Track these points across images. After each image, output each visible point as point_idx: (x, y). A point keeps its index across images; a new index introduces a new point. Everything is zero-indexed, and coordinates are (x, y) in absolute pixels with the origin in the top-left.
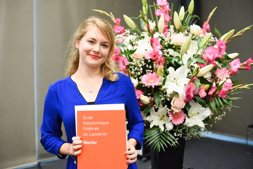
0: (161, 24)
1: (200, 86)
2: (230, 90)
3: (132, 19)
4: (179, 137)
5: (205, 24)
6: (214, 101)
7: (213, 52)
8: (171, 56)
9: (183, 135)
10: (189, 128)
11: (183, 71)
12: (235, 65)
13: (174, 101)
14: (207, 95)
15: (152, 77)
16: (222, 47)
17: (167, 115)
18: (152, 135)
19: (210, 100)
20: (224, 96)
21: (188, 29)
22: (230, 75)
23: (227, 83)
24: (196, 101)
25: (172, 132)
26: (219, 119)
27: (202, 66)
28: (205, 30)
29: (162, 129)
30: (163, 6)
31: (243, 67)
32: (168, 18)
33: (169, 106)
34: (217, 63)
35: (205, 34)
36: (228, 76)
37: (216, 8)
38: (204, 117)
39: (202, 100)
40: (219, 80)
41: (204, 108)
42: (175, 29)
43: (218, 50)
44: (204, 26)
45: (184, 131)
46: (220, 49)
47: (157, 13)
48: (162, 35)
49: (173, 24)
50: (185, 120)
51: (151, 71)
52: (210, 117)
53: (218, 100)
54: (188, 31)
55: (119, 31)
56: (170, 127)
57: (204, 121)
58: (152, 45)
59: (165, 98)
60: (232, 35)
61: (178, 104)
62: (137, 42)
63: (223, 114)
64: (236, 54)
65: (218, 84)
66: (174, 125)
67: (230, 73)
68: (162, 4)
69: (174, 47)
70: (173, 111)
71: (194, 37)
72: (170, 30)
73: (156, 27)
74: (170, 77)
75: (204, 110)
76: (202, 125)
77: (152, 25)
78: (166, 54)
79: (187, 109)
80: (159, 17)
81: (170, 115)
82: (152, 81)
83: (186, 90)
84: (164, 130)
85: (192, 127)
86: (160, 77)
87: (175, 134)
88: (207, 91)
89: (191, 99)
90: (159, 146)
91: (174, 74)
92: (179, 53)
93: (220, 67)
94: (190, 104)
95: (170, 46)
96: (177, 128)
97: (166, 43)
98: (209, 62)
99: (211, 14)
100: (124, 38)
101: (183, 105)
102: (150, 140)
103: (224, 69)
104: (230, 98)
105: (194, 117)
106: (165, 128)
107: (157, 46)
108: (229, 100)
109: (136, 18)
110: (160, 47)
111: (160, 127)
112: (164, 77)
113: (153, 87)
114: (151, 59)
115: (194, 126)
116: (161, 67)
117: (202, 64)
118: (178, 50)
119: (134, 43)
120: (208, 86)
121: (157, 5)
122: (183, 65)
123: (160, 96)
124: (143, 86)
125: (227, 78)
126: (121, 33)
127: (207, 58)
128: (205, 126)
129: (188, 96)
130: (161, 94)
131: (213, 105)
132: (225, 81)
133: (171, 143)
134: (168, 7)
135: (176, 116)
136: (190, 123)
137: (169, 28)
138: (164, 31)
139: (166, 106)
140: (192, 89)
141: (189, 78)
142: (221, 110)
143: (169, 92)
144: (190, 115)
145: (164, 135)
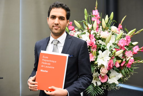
0: (95, 25)
1: (116, 61)
2: (132, 64)
3: (78, 22)
4: (104, 89)
5: (119, 25)
6: (124, 70)
7: (124, 42)
8: (100, 44)
9: (107, 88)
10: (110, 84)
11: (107, 52)
12: (136, 49)
13: (102, 69)
14: (120, 66)
16: (128, 40)
17: (98, 77)
18: (90, 88)
19: (122, 69)
20: (130, 67)
21: (110, 29)
22: (133, 55)
23: (131, 60)
24: (114, 69)
25: (100, 86)
26: (127, 79)
27: (117, 50)
28: (119, 29)
29: (95, 85)
30: (96, 15)
31: (140, 51)
32: (99, 22)
33: (99, 72)
34: (126, 48)
35: (119, 31)
36: (132, 55)
37: (126, 16)
38: (118, 78)
39: (117, 69)
40: (127, 57)
41: (118, 73)
42: (102, 28)
43: (126, 41)
44: (119, 26)
45: (107, 86)
46: (127, 40)
47: (93, 19)
48: (96, 32)
49: (101, 25)
50: (108, 80)
52: (122, 78)
53: (126, 69)
54: (110, 30)
55: (71, 29)
56: (99, 84)
57: (118, 81)
58: (90, 38)
59: (97, 68)
60: (134, 33)
61: (104, 71)
62: (81, 36)
63: (129, 77)
64: (136, 43)
65: (126, 60)
66: (102, 83)
67: (133, 53)
68: (95, 14)
69: (102, 39)
70: (101, 75)
71: (113, 33)
72: (100, 29)
73: (92, 27)
74: (99, 56)
76: (117, 82)
77: (90, 26)
78: (98, 43)
79: (109, 74)
80: (94, 21)
81: (100, 77)
83: (108, 64)
84: (96, 85)
85: (112, 84)
86: (94, 56)
87: (102, 88)
88: (120, 64)
89: (111, 68)
90: (93, 95)
91: (102, 55)
92: (105, 42)
93: (128, 50)
94: (111, 71)
95: (100, 39)
96: (104, 84)
97: (98, 37)
98: (121, 48)
99: (123, 19)
100: (74, 33)
101: (107, 72)
102: (88, 91)
103: (130, 51)
104: (133, 68)
105: (112, 78)
106: (97, 84)
107: (93, 39)
108: (132, 69)
109: (81, 22)
110: (94, 39)
111: (94, 83)
112: (96, 56)
114: (89, 46)
115: (113, 83)
116: (94, 51)
117: (118, 49)
118: (104, 41)
119: (80, 36)
120: (120, 61)
121: (93, 14)
122: (107, 49)
123: (94, 66)
125: (131, 57)
126: (73, 30)
127: (120, 45)
128: (119, 83)
129: (109, 67)
130: (94, 65)
131: (123, 71)
132: (130, 59)
133: (100, 93)
134: (99, 15)
135: (103, 78)
136: (110, 81)
137: (99, 27)
138: (97, 29)
139: (97, 72)
140: (112, 63)
141: (110, 57)
142: (128, 75)
143: (99, 64)
144: (110, 77)
145: (97, 88)
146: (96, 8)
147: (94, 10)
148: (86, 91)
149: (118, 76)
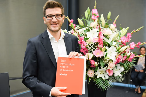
7: (125, 39)
11: (113, 49)
12: (132, 45)
15: (98, 52)
20: (131, 61)
25: (108, 80)
29: (104, 79)
31: (136, 46)
37: (119, 16)
38: (121, 71)
43: (128, 38)
47: (93, 17)
50: (114, 74)
51: (97, 49)
53: (128, 63)
54: (110, 27)
56: (107, 77)
57: (121, 73)
60: (134, 31)
61: (112, 65)
63: (129, 69)
66: (109, 76)
69: (106, 36)
75: (121, 68)
76: (121, 75)
81: (107, 71)
82: (98, 54)
86: (103, 52)
87: (110, 81)
99: (116, 19)
106: (105, 78)
110: (102, 36)
111: (102, 77)
113: (100, 57)
115: (118, 76)
121: (93, 13)
122: (112, 46)
123: (103, 61)
124: (95, 57)
131: (125, 65)
135: (109, 71)
136: (116, 75)
145: (105, 82)
146: (95, 7)
147: (94, 9)
148: (97, 85)
149: (121, 69)
